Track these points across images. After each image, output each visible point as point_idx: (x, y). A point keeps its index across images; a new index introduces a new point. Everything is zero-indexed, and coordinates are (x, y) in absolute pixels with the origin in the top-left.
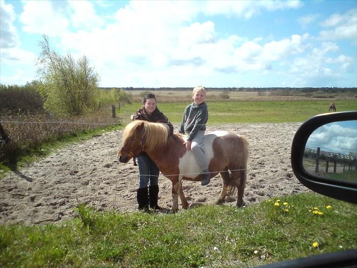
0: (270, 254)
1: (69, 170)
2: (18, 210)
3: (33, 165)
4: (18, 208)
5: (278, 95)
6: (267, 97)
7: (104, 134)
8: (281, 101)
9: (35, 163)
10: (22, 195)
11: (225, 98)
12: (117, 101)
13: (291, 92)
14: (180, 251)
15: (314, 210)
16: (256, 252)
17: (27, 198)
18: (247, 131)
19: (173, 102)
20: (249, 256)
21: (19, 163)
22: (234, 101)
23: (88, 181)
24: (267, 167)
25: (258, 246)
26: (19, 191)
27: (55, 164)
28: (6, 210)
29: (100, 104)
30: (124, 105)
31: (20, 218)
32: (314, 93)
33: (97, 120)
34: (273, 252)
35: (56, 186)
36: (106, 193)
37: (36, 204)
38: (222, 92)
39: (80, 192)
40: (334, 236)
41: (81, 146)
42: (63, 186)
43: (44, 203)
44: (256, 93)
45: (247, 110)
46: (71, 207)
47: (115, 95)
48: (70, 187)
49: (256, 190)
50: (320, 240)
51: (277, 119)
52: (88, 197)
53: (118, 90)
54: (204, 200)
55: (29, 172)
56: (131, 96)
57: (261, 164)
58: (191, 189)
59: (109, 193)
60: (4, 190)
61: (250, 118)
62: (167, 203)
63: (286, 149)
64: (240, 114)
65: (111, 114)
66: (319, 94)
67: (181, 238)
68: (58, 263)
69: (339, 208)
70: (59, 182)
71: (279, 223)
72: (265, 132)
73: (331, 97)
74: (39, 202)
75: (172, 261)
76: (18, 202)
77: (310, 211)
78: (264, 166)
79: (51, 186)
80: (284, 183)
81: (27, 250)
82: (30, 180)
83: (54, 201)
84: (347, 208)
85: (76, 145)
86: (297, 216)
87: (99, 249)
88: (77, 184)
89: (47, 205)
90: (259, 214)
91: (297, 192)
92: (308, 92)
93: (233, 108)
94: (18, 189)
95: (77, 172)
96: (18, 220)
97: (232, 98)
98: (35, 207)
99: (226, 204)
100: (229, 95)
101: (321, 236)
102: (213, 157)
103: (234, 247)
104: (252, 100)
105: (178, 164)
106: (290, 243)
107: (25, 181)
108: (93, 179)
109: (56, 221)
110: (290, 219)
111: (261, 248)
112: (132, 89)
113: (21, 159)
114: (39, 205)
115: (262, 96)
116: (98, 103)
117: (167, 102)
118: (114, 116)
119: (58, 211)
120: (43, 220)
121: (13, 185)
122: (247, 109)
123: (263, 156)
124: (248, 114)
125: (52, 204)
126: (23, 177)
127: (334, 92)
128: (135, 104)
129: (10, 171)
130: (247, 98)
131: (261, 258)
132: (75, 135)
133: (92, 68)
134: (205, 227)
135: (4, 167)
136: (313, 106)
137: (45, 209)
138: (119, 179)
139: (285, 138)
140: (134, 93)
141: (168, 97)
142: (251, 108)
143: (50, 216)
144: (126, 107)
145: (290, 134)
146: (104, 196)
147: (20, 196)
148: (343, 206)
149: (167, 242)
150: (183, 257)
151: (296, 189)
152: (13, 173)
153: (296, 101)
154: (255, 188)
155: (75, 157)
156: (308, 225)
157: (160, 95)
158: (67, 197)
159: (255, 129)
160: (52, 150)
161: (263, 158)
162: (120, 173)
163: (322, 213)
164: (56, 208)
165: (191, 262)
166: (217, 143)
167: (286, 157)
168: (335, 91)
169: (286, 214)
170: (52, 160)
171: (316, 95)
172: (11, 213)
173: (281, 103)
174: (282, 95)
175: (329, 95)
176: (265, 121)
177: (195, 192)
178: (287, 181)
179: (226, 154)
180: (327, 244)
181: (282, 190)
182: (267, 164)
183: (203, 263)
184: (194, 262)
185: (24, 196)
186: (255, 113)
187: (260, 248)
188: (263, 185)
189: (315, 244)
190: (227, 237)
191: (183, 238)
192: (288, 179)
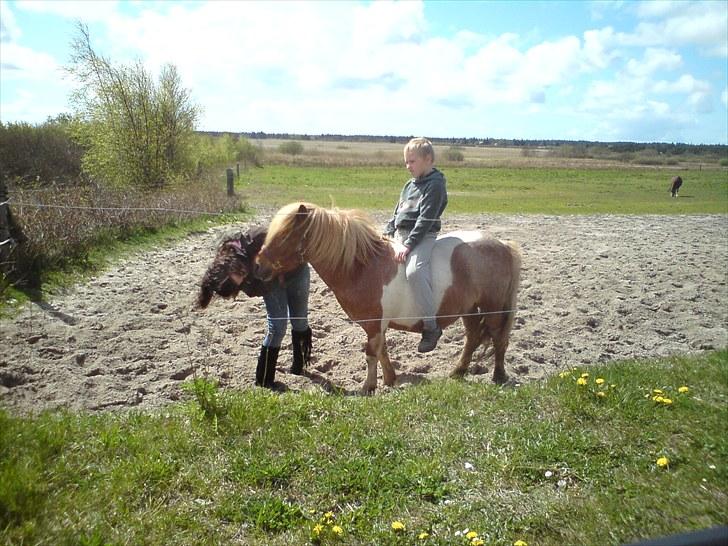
0: (574, 478)
1: (148, 302)
2: (54, 381)
3: (73, 291)
4: (55, 377)
5: (564, 156)
6: (541, 160)
7: (211, 230)
8: (570, 169)
9: (78, 288)
10: (58, 352)
11: (454, 160)
12: (233, 162)
13: (590, 151)
14: (399, 469)
15: (655, 394)
16: (548, 474)
17: (69, 357)
18: (504, 229)
19: (347, 165)
20: (535, 481)
21: (45, 287)
22: (473, 166)
23: (189, 325)
24: (547, 305)
25: (551, 462)
26: (51, 344)
27: (118, 289)
28: (31, 381)
29: (200, 167)
30: (246, 169)
31: (61, 398)
32: (637, 154)
33: (195, 200)
34: (580, 474)
35: (125, 335)
36: (227, 351)
37: (88, 370)
38: (449, 147)
39: (174, 347)
40: (697, 446)
41: (167, 253)
42: (139, 334)
43: (106, 369)
44: (519, 150)
45: (500, 187)
46: (160, 377)
47: (229, 148)
48: (152, 337)
49: (529, 352)
50: (670, 452)
51: (562, 206)
52: (193, 357)
53: (235, 137)
54: (426, 369)
55: (68, 304)
56: (260, 150)
57: (534, 298)
58: (398, 347)
59: (234, 351)
60: (20, 340)
61: (507, 202)
62: (352, 373)
63: (583, 269)
64: (485, 194)
65: (225, 188)
66: (647, 155)
67: (399, 445)
68: (163, 487)
69: (703, 391)
70: (130, 327)
71: (588, 419)
72: (539, 232)
73: (671, 163)
74: (94, 366)
75: (386, 488)
76: (51, 366)
77: (647, 396)
78: (541, 304)
79: (115, 335)
80: (582, 338)
81: (97, 460)
82: (71, 321)
83: (124, 366)
84: (717, 393)
85: (156, 250)
86: (623, 406)
87: (240, 462)
88: (168, 331)
89: (112, 372)
90: (546, 400)
91: (609, 357)
92: (626, 150)
93: (470, 180)
94: (49, 340)
95: (163, 307)
96: (59, 402)
97: (470, 159)
98: (88, 376)
99: (470, 378)
100: (464, 153)
101: (671, 446)
102: (450, 284)
103: (505, 463)
104: (510, 165)
105: (380, 296)
106: (613, 457)
107: (61, 323)
108: (198, 322)
109: (132, 404)
110: (609, 411)
111: (558, 467)
112: (262, 135)
113: (49, 279)
114: (96, 372)
115: (531, 156)
116: (197, 165)
117: (335, 165)
118: (231, 192)
119: (134, 385)
120: (107, 403)
121: (36, 331)
122: (501, 183)
123: (538, 282)
124: (501, 193)
125: (120, 371)
126: (57, 315)
127: (677, 154)
128: (268, 168)
129: (29, 302)
130: (500, 160)
131: (557, 486)
132: (153, 231)
133: (187, 92)
134: (444, 424)
135: (18, 293)
136: (635, 181)
137: (108, 381)
138: (251, 323)
139: (581, 246)
140: (266, 144)
141: (337, 155)
142: (507, 183)
143: (121, 396)
144: (251, 174)
145: (590, 239)
146: (225, 357)
147: (56, 353)
148: (710, 389)
149: (372, 451)
150: (408, 482)
151: (607, 350)
152: (35, 307)
153: (599, 169)
154: (525, 347)
155: (158, 277)
156: (644, 423)
157: (320, 149)
158: (150, 358)
159: (518, 225)
160: (109, 260)
161: (537, 286)
162: (252, 310)
163: (670, 401)
164: (129, 379)
165: (424, 491)
166: (460, 256)
167: (584, 285)
168: (680, 150)
169: (601, 401)
170: (111, 281)
171: (640, 159)
172: (43, 386)
173: (570, 172)
174: (570, 157)
175: (667, 159)
176: (539, 211)
177: (406, 353)
178: (589, 333)
179: (475, 279)
180: (684, 461)
181: (580, 351)
182: (547, 299)
183: (446, 493)
184: (430, 491)
185: (61, 353)
186: (516, 193)
187: (555, 466)
188: (541, 341)
189: (662, 461)
190: (489, 444)
191: (402, 444)
192: (591, 331)
